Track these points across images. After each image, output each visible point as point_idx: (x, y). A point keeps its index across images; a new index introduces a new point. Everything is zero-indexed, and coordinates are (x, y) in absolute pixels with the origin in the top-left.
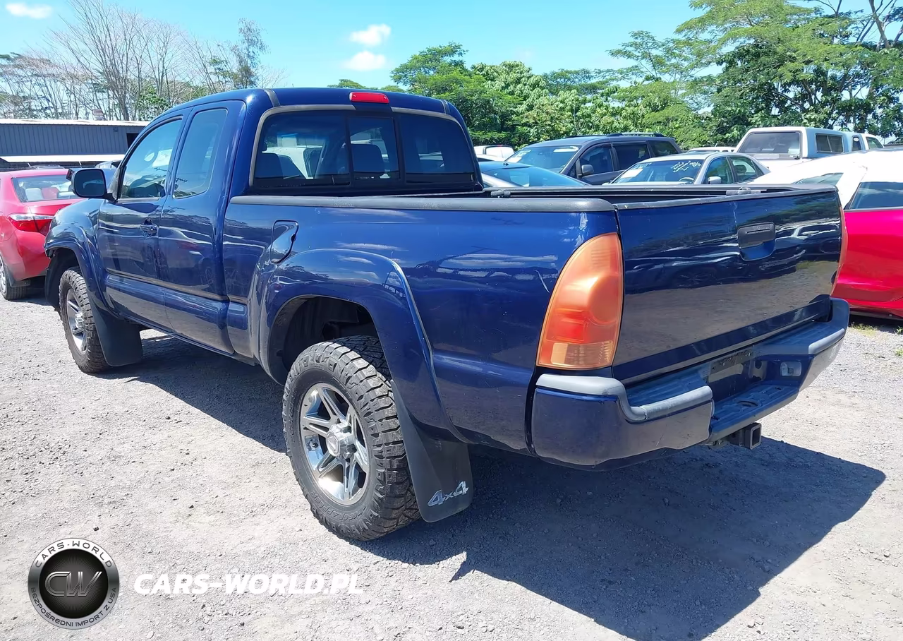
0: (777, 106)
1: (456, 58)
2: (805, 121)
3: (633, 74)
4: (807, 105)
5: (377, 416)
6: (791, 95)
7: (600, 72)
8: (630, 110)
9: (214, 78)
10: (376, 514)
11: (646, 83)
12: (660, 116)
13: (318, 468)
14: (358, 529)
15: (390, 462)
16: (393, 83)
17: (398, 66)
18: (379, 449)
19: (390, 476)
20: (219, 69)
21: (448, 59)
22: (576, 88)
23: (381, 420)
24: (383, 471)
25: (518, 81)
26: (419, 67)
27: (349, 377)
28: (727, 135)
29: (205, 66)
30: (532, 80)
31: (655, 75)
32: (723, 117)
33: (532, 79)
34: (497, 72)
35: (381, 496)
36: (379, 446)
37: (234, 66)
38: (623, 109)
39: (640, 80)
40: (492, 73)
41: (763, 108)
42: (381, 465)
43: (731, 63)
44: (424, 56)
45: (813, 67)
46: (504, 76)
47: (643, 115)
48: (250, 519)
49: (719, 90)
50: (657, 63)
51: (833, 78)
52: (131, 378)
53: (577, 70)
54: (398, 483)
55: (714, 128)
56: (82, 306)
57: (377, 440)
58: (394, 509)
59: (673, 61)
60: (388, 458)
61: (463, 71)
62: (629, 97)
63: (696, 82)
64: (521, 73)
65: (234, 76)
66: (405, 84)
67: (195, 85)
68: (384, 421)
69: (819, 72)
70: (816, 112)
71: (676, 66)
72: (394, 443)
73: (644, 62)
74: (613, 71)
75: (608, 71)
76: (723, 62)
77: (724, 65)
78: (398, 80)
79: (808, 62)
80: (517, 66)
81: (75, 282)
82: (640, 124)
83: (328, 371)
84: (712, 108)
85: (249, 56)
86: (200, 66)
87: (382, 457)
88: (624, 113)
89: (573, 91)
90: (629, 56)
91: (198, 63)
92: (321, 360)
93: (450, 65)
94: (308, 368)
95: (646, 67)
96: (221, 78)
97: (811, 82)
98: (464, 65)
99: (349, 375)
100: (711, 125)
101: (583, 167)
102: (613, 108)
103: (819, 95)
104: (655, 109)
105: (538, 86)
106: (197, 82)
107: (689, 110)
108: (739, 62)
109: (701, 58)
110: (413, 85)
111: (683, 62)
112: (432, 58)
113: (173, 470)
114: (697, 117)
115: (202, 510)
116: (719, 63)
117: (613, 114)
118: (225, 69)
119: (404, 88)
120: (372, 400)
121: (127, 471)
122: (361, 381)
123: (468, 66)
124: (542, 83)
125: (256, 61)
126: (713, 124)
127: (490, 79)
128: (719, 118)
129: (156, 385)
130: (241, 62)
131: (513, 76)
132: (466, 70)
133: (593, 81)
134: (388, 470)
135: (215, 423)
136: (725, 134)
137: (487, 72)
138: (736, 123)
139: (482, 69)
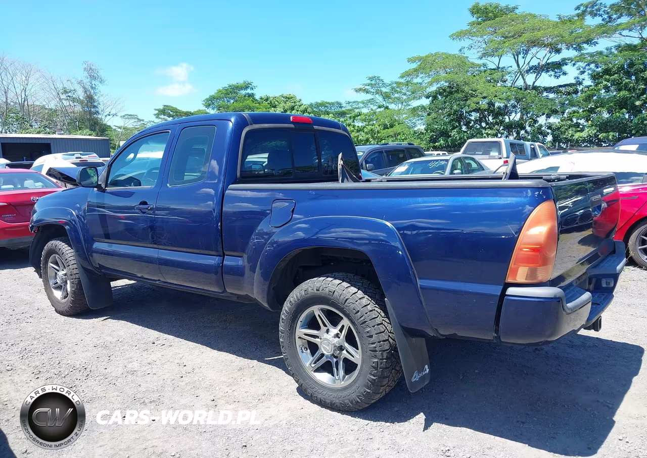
0: (465, 125)
1: (249, 91)
2: (485, 135)
3: (371, 104)
4: (484, 125)
5: (371, 323)
6: (473, 118)
7: (349, 103)
8: (369, 128)
9: (66, 103)
10: (369, 391)
11: (379, 110)
12: (390, 131)
13: (310, 364)
14: (352, 403)
15: (382, 354)
16: (203, 108)
17: (208, 97)
18: (374, 345)
19: (381, 363)
20: (69, 96)
21: (243, 92)
22: (332, 113)
23: (374, 326)
24: (377, 360)
25: (292, 108)
26: (223, 98)
27: (347, 299)
28: (437, 144)
29: (58, 94)
30: (302, 108)
31: (385, 104)
32: (433, 132)
33: (302, 106)
34: (277, 101)
35: (374, 378)
36: (373, 344)
37: (81, 94)
38: (364, 127)
39: (375, 108)
40: (274, 102)
41: (457, 127)
42: (375, 357)
43: (435, 98)
44: (226, 90)
45: (486, 101)
46: (282, 104)
47: (378, 131)
48: (261, 405)
49: (429, 115)
50: (386, 96)
51: (499, 108)
52: (105, 318)
53: (333, 101)
54: (386, 368)
55: (428, 139)
56: (69, 266)
57: (372, 340)
58: (382, 386)
59: (396, 95)
60: (380, 351)
61: (254, 100)
62: (368, 120)
63: (414, 110)
64: (295, 102)
65: (81, 102)
66: (213, 109)
67: (50, 107)
68: (376, 326)
69: (491, 104)
70: (490, 129)
71: (399, 99)
72: (384, 341)
73: (377, 96)
74: (357, 102)
75: (354, 102)
76: (429, 97)
77: (431, 98)
78: (208, 106)
79: (485, 98)
80: (292, 98)
81: (62, 249)
82: (376, 137)
83: (329, 296)
84: (425, 126)
85: (92, 88)
86: (54, 93)
87: (376, 351)
88: (366, 130)
89: (330, 115)
90: (367, 92)
91: (52, 91)
92: (321, 289)
93: (245, 96)
94: (308, 295)
95: (379, 99)
96: (71, 103)
97: (485, 110)
98: (255, 96)
99: (346, 298)
100: (426, 137)
101: (367, 165)
102: (358, 127)
103: (490, 118)
104: (386, 127)
105: (307, 112)
106: (52, 105)
107: (409, 128)
108: (440, 97)
109: (414, 95)
110: (219, 110)
111: (403, 96)
112: (232, 91)
113: (182, 377)
114: (415, 132)
115: (223, 402)
116: (428, 97)
117: (358, 131)
118: (74, 96)
119: (212, 111)
120: (366, 313)
121: (149, 380)
122: (357, 301)
123: (257, 97)
124: (309, 110)
125: (97, 91)
126: (427, 137)
127: (273, 107)
128: (431, 132)
129: (127, 321)
130: (86, 92)
131: (289, 104)
132: (256, 100)
133: (343, 109)
134: (381, 359)
135: (192, 344)
136: (435, 143)
137: (271, 103)
138: (442, 136)
139: (267, 100)
